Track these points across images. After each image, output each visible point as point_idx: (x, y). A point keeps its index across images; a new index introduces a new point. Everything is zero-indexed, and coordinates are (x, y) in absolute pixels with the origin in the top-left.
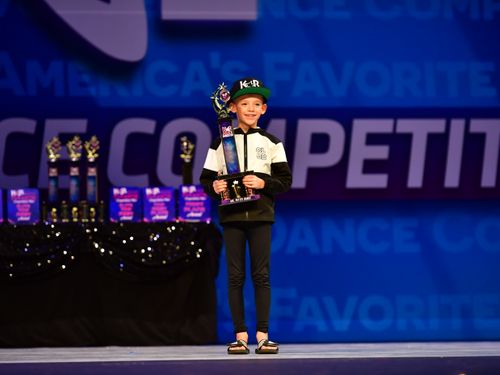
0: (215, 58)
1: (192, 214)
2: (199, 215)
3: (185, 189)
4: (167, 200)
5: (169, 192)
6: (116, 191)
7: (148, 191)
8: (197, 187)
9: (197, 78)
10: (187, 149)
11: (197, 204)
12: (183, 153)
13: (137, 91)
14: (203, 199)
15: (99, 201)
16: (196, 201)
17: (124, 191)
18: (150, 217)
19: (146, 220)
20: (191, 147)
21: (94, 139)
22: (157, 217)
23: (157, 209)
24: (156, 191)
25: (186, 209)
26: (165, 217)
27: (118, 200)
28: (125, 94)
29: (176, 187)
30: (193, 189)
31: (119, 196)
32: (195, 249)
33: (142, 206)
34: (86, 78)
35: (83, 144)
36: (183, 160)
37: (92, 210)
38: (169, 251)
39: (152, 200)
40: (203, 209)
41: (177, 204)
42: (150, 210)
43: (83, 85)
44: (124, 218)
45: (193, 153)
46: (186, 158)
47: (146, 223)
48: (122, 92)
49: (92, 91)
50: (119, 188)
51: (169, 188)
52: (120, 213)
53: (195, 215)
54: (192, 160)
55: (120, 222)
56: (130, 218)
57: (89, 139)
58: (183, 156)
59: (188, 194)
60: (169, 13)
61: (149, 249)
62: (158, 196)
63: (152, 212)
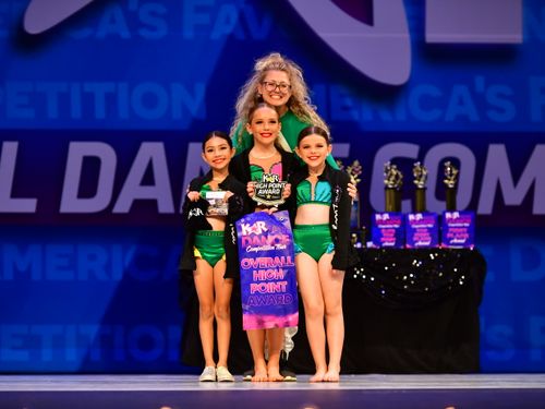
0: (480, 82)
1: (455, 241)
2: (463, 241)
3: (448, 215)
4: (430, 226)
5: (432, 218)
6: (378, 217)
7: (411, 217)
8: (461, 213)
9: (461, 102)
10: (451, 175)
11: (461, 230)
12: (446, 178)
13: (401, 115)
14: (467, 225)
15: (361, 226)
16: (459, 227)
17: (386, 216)
18: (413, 243)
19: (408, 246)
20: (455, 172)
21: (356, 163)
22: (420, 243)
23: (421, 235)
24: (419, 216)
25: (449, 235)
26: (427, 244)
27: (381, 226)
28: (388, 118)
29: (440, 213)
30: (456, 215)
31: (382, 222)
32: (458, 276)
33: (405, 232)
34: (349, 102)
35: (346, 168)
36: (446, 185)
37: (354, 235)
38: (431, 278)
39: (414, 226)
40: (467, 235)
41: (440, 229)
42: (413, 236)
43: (346, 109)
44: (387, 244)
45: (457, 178)
46: (450, 183)
47: (409, 249)
48: (385, 116)
49: (355, 115)
50: (382, 214)
51: (432, 214)
52: (383, 239)
53: (458, 241)
54: (456, 185)
55: (382, 248)
56: (392, 244)
57: (351, 164)
58: (446, 181)
59: (451, 220)
60: (433, 36)
61: (411, 275)
62: (420, 222)
63: (415, 239)
